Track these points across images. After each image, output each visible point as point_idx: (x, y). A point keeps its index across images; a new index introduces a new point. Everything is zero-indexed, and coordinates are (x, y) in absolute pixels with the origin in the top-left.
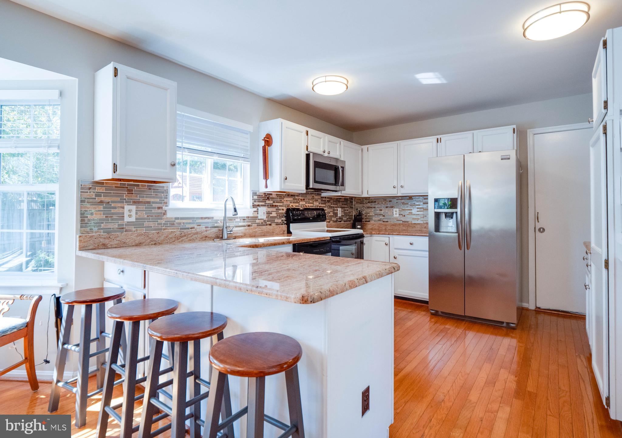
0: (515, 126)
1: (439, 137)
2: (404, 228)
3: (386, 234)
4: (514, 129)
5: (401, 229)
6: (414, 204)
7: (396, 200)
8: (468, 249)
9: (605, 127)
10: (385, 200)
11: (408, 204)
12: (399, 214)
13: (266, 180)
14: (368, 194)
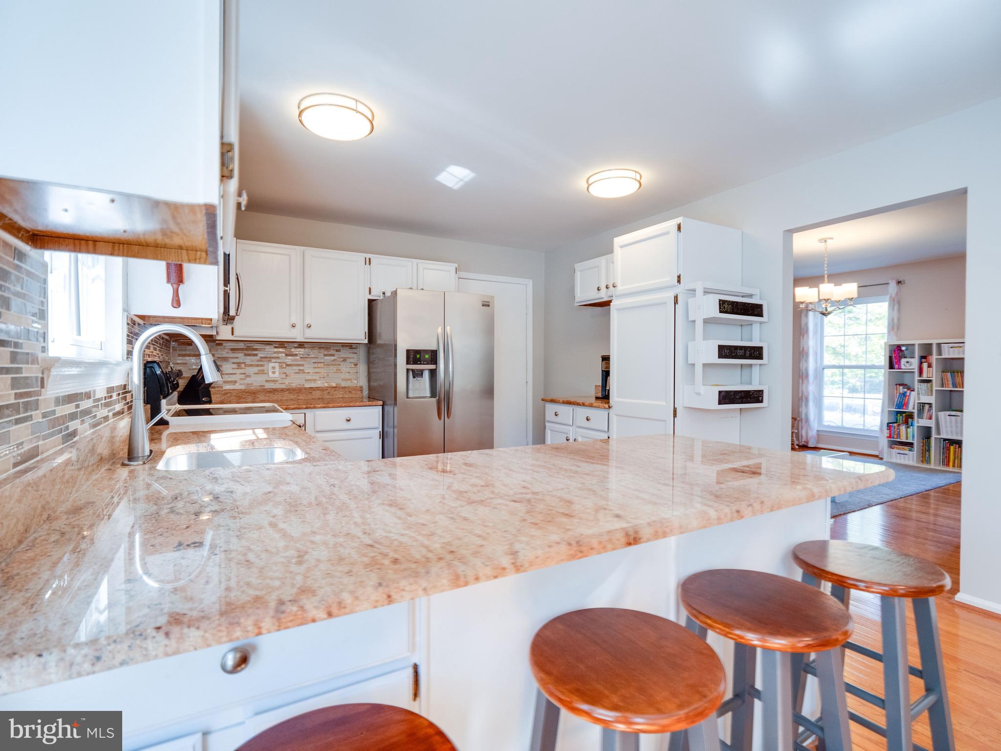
0: (456, 265)
1: (368, 256)
2: (292, 397)
3: (302, 409)
4: (455, 268)
5: (285, 398)
6: (307, 356)
7: (273, 347)
8: (448, 417)
9: (676, 298)
10: (250, 346)
11: (296, 355)
12: (280, 373)
13: (175, 286)
14: (233, 334)
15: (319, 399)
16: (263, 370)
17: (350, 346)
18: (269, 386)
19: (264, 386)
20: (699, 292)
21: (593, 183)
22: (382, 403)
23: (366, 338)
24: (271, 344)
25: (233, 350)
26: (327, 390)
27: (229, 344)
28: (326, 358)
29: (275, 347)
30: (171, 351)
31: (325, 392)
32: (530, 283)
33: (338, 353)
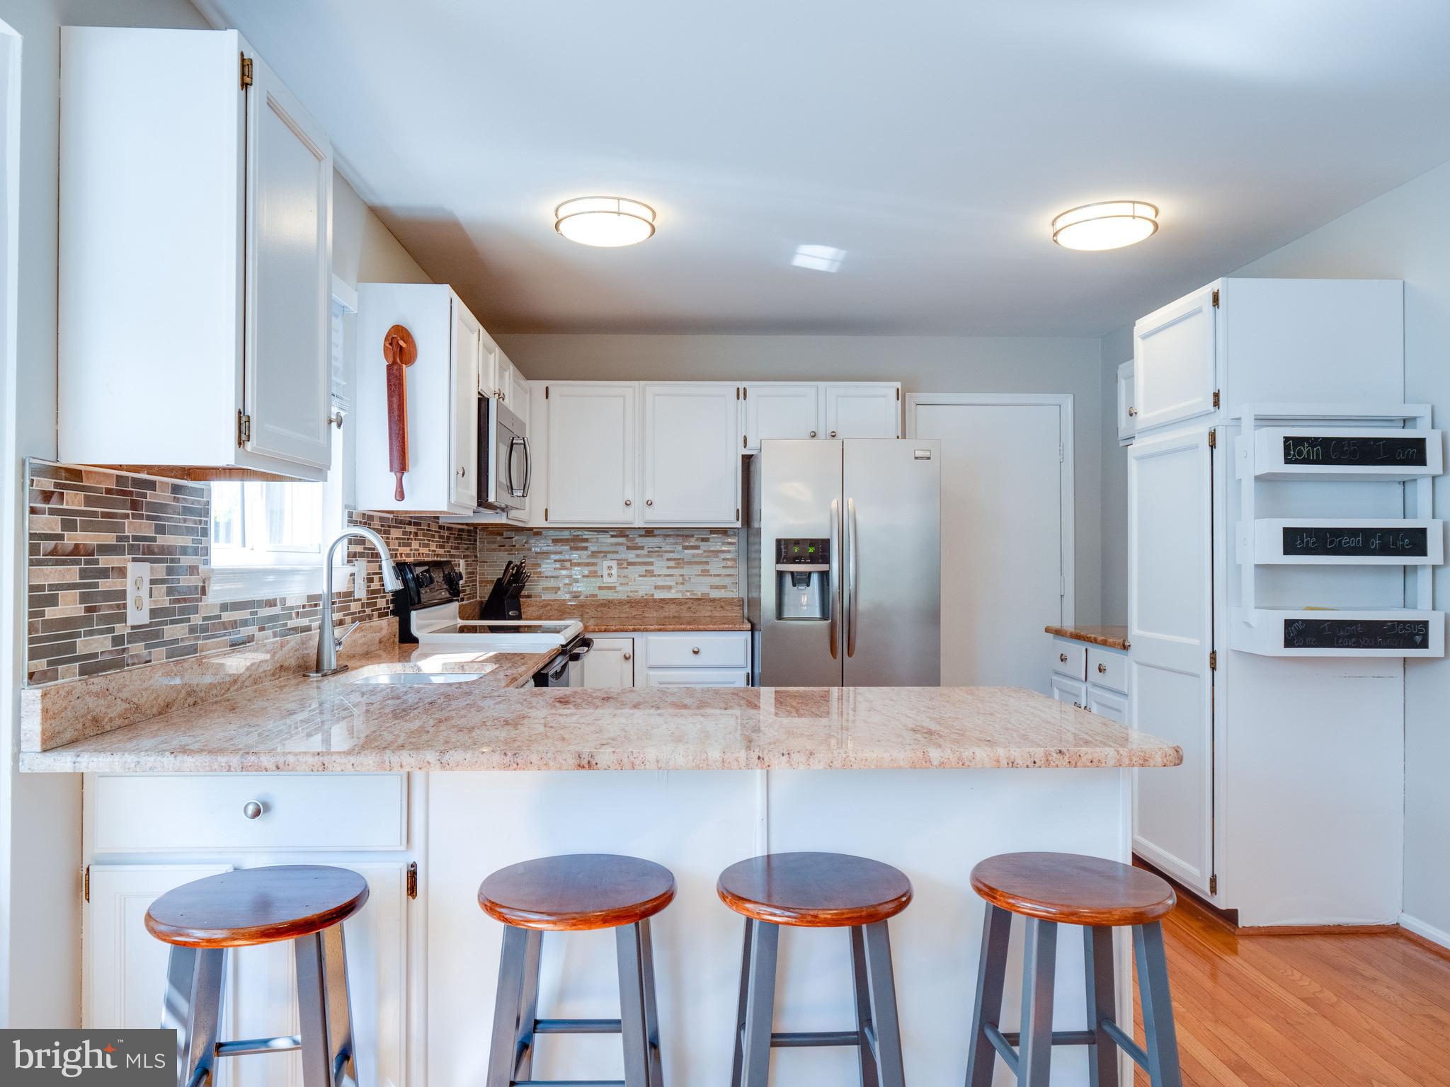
0: (898, 385)
1: (742, 385)
2: (634, 613)
3: (626, 631)
4: (898, 389)
5: (623, 615)
6: (658, 549)
7: (609, 536)
8: (850, 654)
9: (1213, 436)
10: (578, 536)
11: (642, 548)
12: (619, 576)
13: (399, 475)
14: (546, 520)
15: (674, 617)
16: (596, 572)
17: (724, 532)
18: (603, 595)
19: (596, 595)
20: (1248, 422)
21: (1063, 229)
22: (750, 627)
23: (738, 520)
24: (607, 532)
25: (555, 541)
26: (686, 603)
27: (552, 532)
28: (686, 551)
29: (612, 536)
30: (478, 543)
31: (683, 607)
32: (1068, 402)
33: (706, 543)
